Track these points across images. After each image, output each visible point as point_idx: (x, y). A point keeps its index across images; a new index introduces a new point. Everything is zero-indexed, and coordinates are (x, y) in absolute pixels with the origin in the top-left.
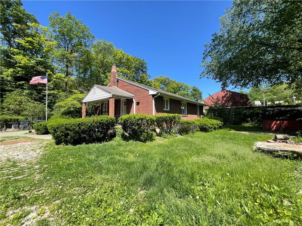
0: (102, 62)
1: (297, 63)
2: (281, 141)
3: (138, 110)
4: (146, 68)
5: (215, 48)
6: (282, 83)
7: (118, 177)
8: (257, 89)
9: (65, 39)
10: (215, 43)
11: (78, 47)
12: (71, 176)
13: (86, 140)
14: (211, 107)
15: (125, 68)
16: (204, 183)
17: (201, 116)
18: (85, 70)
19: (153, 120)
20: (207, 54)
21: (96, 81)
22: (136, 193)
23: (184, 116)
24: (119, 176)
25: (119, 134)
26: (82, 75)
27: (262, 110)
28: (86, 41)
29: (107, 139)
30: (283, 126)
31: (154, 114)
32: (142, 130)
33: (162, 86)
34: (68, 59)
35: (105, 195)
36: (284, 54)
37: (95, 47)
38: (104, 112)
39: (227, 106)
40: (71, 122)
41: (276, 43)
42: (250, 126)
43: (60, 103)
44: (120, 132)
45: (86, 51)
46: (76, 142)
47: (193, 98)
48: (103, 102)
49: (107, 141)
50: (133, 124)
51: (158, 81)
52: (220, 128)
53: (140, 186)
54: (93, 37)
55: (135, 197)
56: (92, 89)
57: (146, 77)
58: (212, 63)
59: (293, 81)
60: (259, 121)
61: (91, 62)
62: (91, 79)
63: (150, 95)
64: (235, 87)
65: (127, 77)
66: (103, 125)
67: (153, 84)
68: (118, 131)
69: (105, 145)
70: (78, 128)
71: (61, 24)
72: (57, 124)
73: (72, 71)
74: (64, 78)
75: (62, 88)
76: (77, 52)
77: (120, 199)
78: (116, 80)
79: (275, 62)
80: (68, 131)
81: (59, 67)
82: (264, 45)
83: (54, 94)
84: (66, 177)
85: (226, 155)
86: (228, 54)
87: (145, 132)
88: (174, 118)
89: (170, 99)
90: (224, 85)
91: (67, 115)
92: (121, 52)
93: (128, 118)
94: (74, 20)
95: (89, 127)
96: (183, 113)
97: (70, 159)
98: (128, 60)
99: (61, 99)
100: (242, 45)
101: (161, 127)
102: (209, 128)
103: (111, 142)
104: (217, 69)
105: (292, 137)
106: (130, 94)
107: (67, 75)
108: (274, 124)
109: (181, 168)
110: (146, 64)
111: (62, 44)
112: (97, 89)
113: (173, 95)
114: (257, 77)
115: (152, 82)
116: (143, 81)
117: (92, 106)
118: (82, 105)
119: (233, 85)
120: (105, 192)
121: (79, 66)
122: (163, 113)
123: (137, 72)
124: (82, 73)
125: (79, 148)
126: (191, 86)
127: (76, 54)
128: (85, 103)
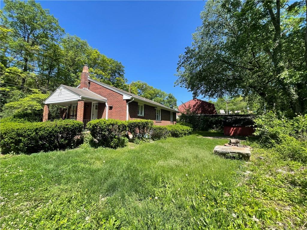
0: (73, 60)
1: (248, 80)
2: (234, 145)
3: (110, 115)
4: (123, 71)
5: (187, 61)
6: (238, 96)
7: (79, 185)
8: (222, 100)
9: (25, 27)
10: (188, 55)
11: (42, 39)
12: (19, 190)
13: (46, 148)
14: (183, 114)
15: (100, 69)
16: (165, 185)
17: (174, 122)
18: (51, 67)
19: (125, 126)
20: (181, 65)
21: (65, 81)
22: (97, 201)
23: (158, 122)
24: (81, 184)
25: (87, 140)
26: (47, 72)
27: (224, 118)
28: (54, 33)
29: (73, 146)
30: (238, 132)
31: (127, 120)
32: (113, 135)
33: (139, 91)
34: (28, 51)
35: (61, 206)
36: (240, 73)
37: (64, 42)
38: (71, 116)
39: (197, 113)
40: (25, 126)
41: (234, 62)
42: (215, 132)
43: (12, 103)
44: (88, 138)
45: (52, 45)
46: (30, 150)
47: (169, 104)
48: (71, 105)
49: (72, 148)
50: (103, 129)
51: (135, 86)
52: (190, 133)
53: (102, 193)
54: (63, 31)
55: (95, 204)
56: (57, 89)
57: (123, 81)
58: (185, 74)
59: (246, 95)
60: (222, 127)
61: (59, 59)
62: (58, 78)
63: (124, 100)
64: (204, 97)
65: (102, 78)
66: (68, 130)
67: (130, 88)
68: (86, 137)
69: (68, 153)
70: (34, 133)
71: (21, 10)
72: (5, 128)
73: (33, 66)
74: (21, 73)
75: (18, 85)
76: (40, 45)
77: (78, 209)
78: (87, 82)
79: (234, 78)
80: (21, 138)
81: (15, 59)
82: (226, 63)
83: (4, 92)
84: (12, 192)
85: (189, 158)
86: (198, 67)
87: (115, 138)
88: (147, 123)
89: (145, 105)
90: (195, 94)
91: (21, 119)
92: (97, 52)
93: (97, 123)
94: (39, 8)
95: (50, 132)
96: (157, 119)
97: (20, 171)
98: (104, 61)
99: (15, 99)
100: (210, 60)
101: (133, 133)
102: (180, 133)
103: (77, 149)
104: (189, 80)
105: (243, 141)
106: (102, 97)
107: (25, 70)
108: (231, 131)
109: (147, 172)
110: (123, 67)
111: (20, 33)
112: (63, 90)
113: (148, 101)
114: (221, 90)
115: (129, 86)
116: (119, 84)
117: (57, 108)
118: (43, 107)
119: (202, 95)
120: (61, 204)
121: (43, 61)
122: (137, 119)
123: (113, 74)
124: (47, 69)
125: (35, 157)
126: (167, 93)
127: (39, 47)
128: (48, 105)
